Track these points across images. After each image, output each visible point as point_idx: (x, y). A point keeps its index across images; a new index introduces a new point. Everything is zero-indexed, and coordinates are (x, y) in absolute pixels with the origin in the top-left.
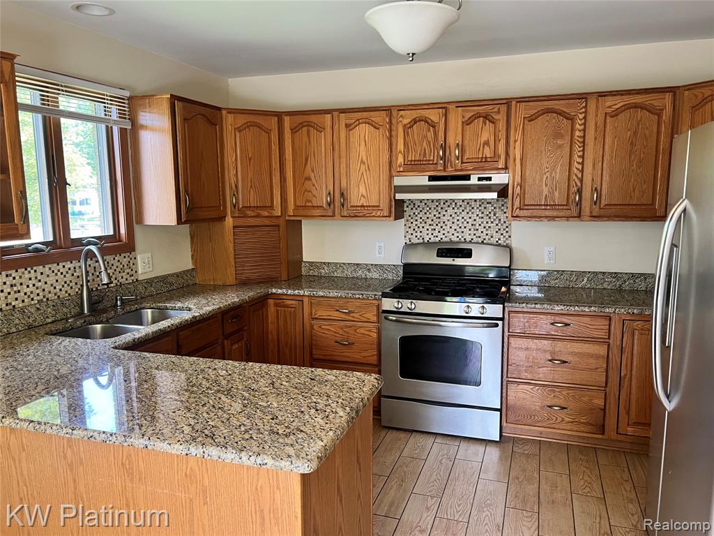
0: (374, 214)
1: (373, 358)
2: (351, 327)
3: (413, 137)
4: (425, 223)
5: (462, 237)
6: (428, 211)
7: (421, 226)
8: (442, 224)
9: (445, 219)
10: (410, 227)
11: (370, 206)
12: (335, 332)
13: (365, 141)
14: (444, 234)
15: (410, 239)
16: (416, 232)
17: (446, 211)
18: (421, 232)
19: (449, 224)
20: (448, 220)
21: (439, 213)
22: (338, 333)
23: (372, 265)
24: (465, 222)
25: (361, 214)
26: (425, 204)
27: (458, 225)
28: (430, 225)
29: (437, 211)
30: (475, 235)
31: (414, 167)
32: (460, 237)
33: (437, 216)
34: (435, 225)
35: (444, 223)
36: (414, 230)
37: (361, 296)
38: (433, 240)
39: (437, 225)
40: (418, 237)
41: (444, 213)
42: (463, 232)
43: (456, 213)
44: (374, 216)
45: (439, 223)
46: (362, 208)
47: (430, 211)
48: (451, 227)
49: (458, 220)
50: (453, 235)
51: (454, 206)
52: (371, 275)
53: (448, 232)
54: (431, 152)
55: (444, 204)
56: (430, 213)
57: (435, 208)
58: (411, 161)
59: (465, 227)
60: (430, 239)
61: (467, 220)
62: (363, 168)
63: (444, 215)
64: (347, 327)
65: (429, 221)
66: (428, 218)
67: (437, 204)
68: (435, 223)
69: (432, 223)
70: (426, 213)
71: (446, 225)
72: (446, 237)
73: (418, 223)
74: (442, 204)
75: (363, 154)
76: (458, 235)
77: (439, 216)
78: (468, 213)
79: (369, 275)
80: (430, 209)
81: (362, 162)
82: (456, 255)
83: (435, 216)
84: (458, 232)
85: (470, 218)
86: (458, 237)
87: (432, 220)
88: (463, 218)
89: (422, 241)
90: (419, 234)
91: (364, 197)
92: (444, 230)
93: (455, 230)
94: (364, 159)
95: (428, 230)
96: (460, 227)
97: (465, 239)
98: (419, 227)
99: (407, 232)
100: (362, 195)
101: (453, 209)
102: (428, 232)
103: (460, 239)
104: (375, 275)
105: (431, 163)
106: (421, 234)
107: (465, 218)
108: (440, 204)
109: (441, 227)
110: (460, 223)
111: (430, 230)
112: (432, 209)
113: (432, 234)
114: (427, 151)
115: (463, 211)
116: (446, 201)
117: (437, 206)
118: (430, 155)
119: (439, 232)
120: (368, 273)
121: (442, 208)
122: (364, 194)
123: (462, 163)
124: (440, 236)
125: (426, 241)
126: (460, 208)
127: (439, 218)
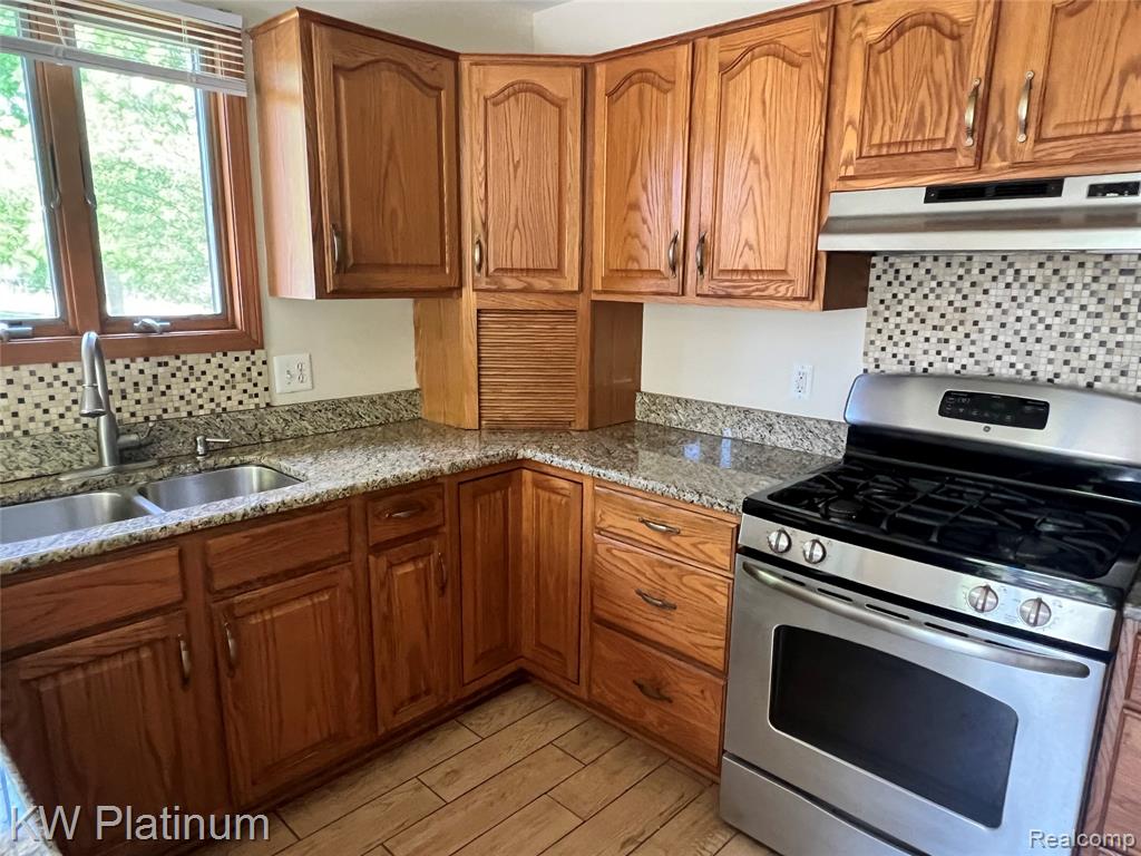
0: (771, 291)
1: (715, 653)
2: (671, 567)
3: (891, 76)
4: (923, 321)
5: (1027, 366)
6: (932, 290)
7: (910, 329)
8: (969, 327)
9: (980, 314)
10: (879, 331)
11: (762, 271)
12: (638, 571)
13: (764, 103)
14: (972, 355)
15: (876, 360)
16: (896, 344)
17: (986, 292)
18: (908, 345)
19: (990, 328)
20: (990, 318)
21: (965, 297)
22: (644, 574)
23: (778, 415)
24: (1041, 327)
25: (739, 292)
26: (928, 271)
27: (1017, 332)
28: (935, 328)
29: (959, 291)
30: (1066, 362)
31: (884, 163)
32: (1020, 366)
33: (956, 304)
34: (949, 328)
35: (976, 323)
36: (890, 338)
37: (696, 498)
38: (939, 367)
39: (954, 329)
40: (900, 357)
41: (980, 297)
42: (1029, 353)
43: (1014, 299)
44: (771, 297)
45: (962, 323)
46: (745, 277)
47: (938, 291)
48: (994, 338)
49: (1019, 319)
50: (999, 358)
51: (1010, 279)
52: (773, 438)
53: (985, 351)
54: (940, 113)
55: (982, 271)
56: (938, 297)
57: (953, 284)
58: (880, 145)
59: (1038, 340)
60: (931, 364)
61: (1048, 321)
62: (753, 172)
63: (978, 304)
64: (662, 564)
65: (934, 319)
66: (930, 309)
67: (961, 271)
68: (948, 322)
69: (942, 322)
70: (926, 296)
71: (981, 331)
72: (977, 363)
73: (902, 320)
74: (975, 271)
75: (756, 139)
76: (1013, 359)
77: (964, 304)
78: (1052, 300)
79: (771, 439)
80: (939, 284)
81: (753, 158)
82: (996, 416)
83: (951, 303)
84: (1014, 353)
85: (1057, 314)
86: (1012, 365)
87: (943, 316)
88: (1034, 313)
89: (908, 368)
90: (901, 351)
91: (751, 248)
92: (973, 343)
93: (1008, 345)
94: (759, 151)
95: (927, 340)
96: (1023, 340)
97: (1034, 373)
98: (903, 332)
99: (872, 343)
100: (747, 243)
101: (1008, 286)
102: (926, 346)
103: (1018, 372)
104: (782, 440)
105: (938, 146)
106: (907, 350)
107: (1041, 314)
108: (968, 271)
109: (967, 336)
110: (1023, 326)
111: (933, 340)
112: (946, 284)
113: (939, 353)
114: (927, 114)
115: (1037, 293)
117: (960, 278)
118: (937, 124)
119: (959, 348)
120: (767, 434)
121: (973, 284)
122: (753, 241)
123: (1039, 140)
124: (962, 358)
125: (919, 370)
126: (1030, 285)
127: (964, 310)
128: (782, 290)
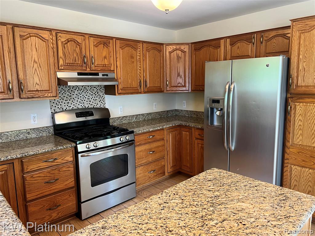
0: (46, 95)
1: (71, 183)
3: (68, 49)
4: (63, 99)
5: (84, 105)
6: (64, 92)
7: (60, 101)
8: (72, 99)
9: (74, 96)
10: (54, 103)
11: (42, 91)
12: (44, 177)
13: (36, 48)
14: (74, 105)
15: (54, 109)
16: (58, 105)
17: (74, 92)
18: (61, 105)
19: (76, 99)
20: (76, 97)
21: (70, 93)
22: (47, 176)
23: (31, 129)
24: (84, 98)
25: (37, 96)
26: (62, 89)
27: (81, 99)
28: (66, 100)
29: (69, 92)
30: (89, 104)
31: (69, 67)
32: (83, 106)
33: (69, 95)
34: (68, 100)
35: (73, 98)
36: (56, 104)
39: (70, 100)
40: (60, 108)
41: (73, 93)
42: (84, 103)
43: (79, 93)
44: (46, 97)
45: (71, 99)
46: (37, 92)
47: (65, 92)
48: (77, 101)
49: (81, 97)
50: (79, 105)
51: (78, 89)
52: (30, 136)
53: (76, 104)
54: (79, 59)
55: (73, 88)
56: (65, 94)
57: (68, 91)
58: (68, 63)
59: (85, 100)
60: (66, 108)
61: (85, 97)
62: (36, 65)
63: (73, 95)
65: (65, 99)
66: (64, 97)
67: (69, 88)
68: (68, 99)
69: (67, 99)
70: (63, 94)
71: (75, 100)
72: (75, 106)
73: (58, 100)
74: (71, 88)
76: (81, 104)
77: (71, 95)
78: (85, 93)
79: (29, 136)
80: (65, 91)
83: (68, 95)
84: (81, 103)
85: (87, 95)
86: (81, 106)
87: (67, 98)
88: (83, 95)
89: (62, 110)
90: (59, 106)
91: (38, 85)
92: (74, 102)
93: (80, 102)
94: (36, 60)
95: (65, 103)
96: (82, 101)
97: (85, 107)
98: (59, 102)
99: (52, 106)
100: (36, 83)
101: (78, 91)
102: (65, 104)
103: (83, 107)
104: (34, 136)
105: (79, 65)
106: (61, 106)
107: (84, 96)
108: (70, 88)
109: (72, 101)
110: (82, 98)
111: (66, 103)
112: (66, 91)
113: (68, 106)
114: (76, 58)
115: (83, 92)
116: (74, 87)
117: (69, 90)
118: (78, 61)
119: (71, 104)
121: (72, 91)
122: (38, 82)
124: (72, 106)
125: (64, 110)
126: (81, 90)
127: (71, 96)
128: (49, 95)
